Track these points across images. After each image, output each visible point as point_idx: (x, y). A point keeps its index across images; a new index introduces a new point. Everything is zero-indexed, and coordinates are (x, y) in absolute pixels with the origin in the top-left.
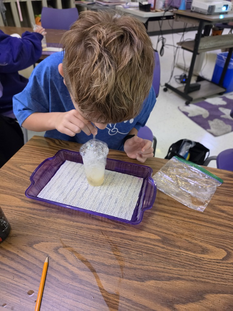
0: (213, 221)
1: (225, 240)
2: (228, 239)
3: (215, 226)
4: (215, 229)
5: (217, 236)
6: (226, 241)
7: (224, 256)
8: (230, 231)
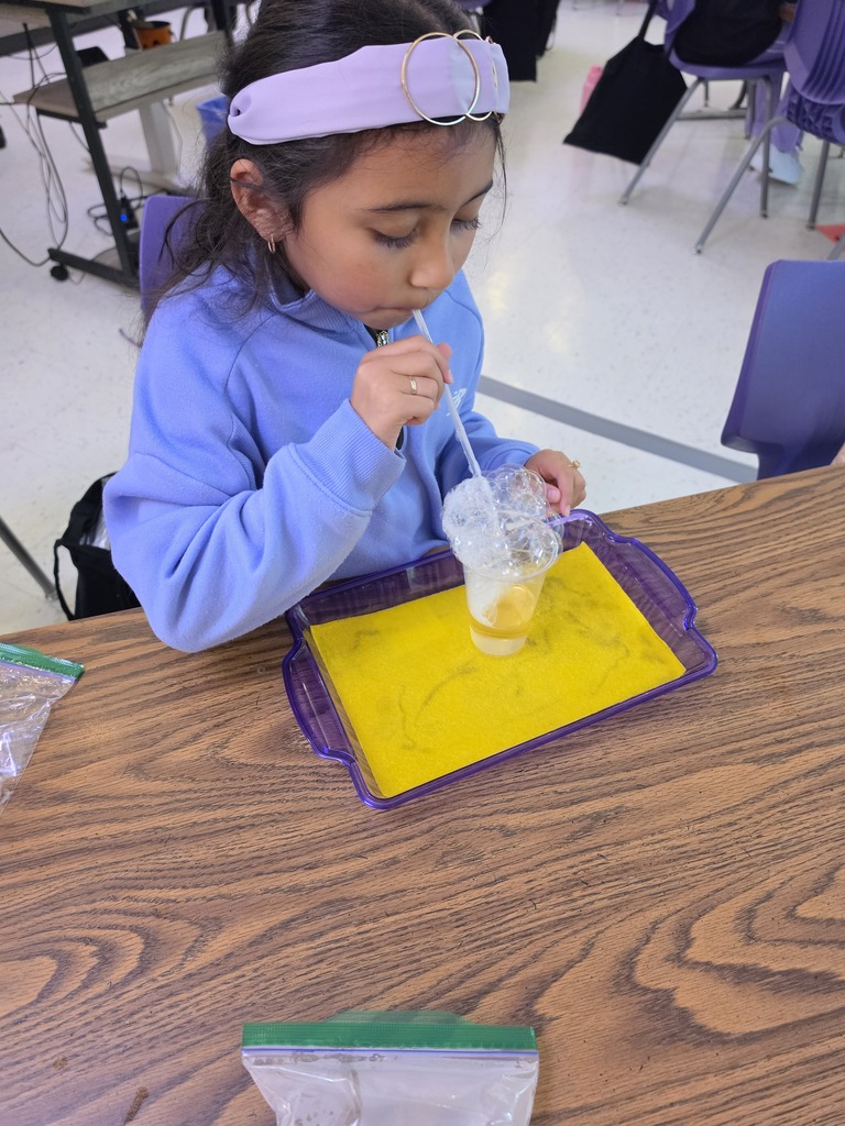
0: (24, 855)
1: (59, 914)
2: (69, 905)
3: (29, 872)
4: (28, 883)
5: (30, 910)
6: (60, 917)
7: (45, 983)
8: (82, 867)
